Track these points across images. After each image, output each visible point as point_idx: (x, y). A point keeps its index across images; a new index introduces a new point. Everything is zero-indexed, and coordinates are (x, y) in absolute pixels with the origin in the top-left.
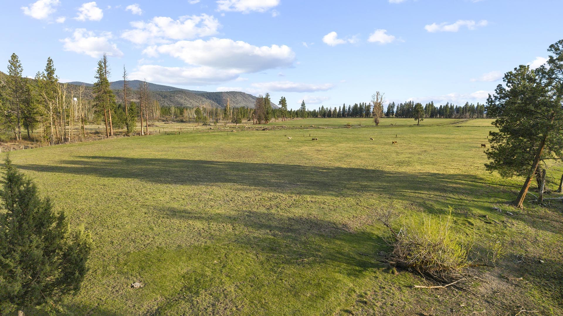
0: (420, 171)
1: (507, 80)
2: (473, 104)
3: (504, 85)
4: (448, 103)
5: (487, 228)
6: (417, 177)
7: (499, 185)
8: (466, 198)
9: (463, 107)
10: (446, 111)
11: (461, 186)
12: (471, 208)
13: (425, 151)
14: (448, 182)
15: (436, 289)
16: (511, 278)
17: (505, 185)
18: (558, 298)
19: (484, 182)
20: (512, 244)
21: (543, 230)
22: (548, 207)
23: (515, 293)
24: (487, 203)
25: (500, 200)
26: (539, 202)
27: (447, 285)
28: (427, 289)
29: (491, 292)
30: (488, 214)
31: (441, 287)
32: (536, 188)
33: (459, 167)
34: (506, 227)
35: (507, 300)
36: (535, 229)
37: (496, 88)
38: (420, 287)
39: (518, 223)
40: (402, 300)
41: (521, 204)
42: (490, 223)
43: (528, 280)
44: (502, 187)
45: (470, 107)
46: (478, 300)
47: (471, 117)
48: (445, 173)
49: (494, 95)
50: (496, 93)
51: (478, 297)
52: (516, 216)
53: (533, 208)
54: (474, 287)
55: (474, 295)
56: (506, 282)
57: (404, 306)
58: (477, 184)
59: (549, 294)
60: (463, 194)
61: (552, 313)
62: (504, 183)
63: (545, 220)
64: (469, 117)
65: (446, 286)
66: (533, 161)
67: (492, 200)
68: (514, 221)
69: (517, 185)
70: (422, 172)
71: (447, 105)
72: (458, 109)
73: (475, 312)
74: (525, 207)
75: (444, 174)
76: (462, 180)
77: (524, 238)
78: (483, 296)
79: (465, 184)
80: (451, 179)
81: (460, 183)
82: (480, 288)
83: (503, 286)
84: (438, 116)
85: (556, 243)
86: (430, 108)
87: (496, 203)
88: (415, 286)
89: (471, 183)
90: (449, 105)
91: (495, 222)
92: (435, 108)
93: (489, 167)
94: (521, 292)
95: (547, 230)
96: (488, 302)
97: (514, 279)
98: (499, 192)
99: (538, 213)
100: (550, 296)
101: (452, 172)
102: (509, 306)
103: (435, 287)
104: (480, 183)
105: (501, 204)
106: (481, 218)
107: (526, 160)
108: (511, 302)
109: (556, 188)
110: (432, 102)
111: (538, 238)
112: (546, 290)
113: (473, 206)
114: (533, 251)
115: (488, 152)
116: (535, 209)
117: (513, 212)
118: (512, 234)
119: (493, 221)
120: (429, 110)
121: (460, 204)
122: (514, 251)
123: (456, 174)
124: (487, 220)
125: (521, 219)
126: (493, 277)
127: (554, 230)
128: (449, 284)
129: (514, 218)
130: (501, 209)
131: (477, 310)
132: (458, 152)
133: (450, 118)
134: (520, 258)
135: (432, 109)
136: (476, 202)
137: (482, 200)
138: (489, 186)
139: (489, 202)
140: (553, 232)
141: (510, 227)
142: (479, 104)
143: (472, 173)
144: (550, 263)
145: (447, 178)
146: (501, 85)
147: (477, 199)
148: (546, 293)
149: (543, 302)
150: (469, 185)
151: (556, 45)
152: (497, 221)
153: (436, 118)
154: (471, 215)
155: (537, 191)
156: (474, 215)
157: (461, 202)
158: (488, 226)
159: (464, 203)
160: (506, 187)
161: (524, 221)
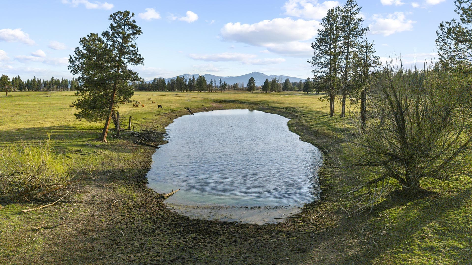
0: (15, 128)
1: (83, 44)
2: (58, 79)
3: (81, 48)
4: (35, 77)
5: (82, 158)
6: (13, 132)
7: (88, 130)
8: (62, 141)
9: (50, 81)
10: (34, 85)
11: (57, 134)
12: (68, 147)
13: (18, 114)
14: (44, 132)
15: (44, 208)
16: (105, 185)
17: (92, 130)
18: (137, 188)
19: (75, 129)
20: (103, 164)
21: (122, 152)
22: (123, 139)
23: (109, 193)
24: (80, 142)
25: (90, 139)
26: (118, 137)
27: (55, 202)
28: (36, 210)
29: (92, 197)
30: (82, 149)
31: (50, 205)
32: (114, 129)
33: (53, 122)
34: (96, 155)
35: (104, 198)
36: (117, 153)
37: (75, 50)
38: (28, 210)
39: (105, 151)
40: (11, 226)
41: (105, 139)
42: (85, 154)
43: (117, 183)
44: (90, 131)
45: (56, 81)
46: (83, 205)
47: (58, 90)
48: (40, 126)
49: (74, 56)
50: (76, 54)
51: (82, 203)
52: (103, 147)
53: (114, 140)
54: (78, 198)
55: (79, 202)
56: (102, 188)
57: (14, 230)
58: (70, 131)
59: (131, 187)
60: (59, 139)
61: (135, 196)
62: (91, 128)
63: (123, 147)
64: (56, 90)
65: (53, 203)
66: (110, 104)
67: (84, 139)
68: (102, 151)
69: (101, 128)
70: (17, 128)
71: (34, 79)
72: (45, 84)
73: (81, 213)
74: (108, 141)
75: (40, 128)
76: (56, 130)
77: (110, 159)
78: (87, 201)
79: (60, 132)
80: (46, 130)
81: (55, 132)
82: (83, 197)
83: (101, 191)
84: (27, 90)
85: (132, 158)
86: (18, 82)
87: (87, 141)
88: (24, 211)
89: (65, 131)
90: (36, 80)
91: (88, 153)
92: (23, 82)
93: (78, 116)
94: (113, 192)
95: (125, 152)
96: (91, 204)
97: (107, 185)
98: (88, 134)
99: (117, 143)
100: (132, 188)
101: (47, 125)
102: (107, 202)
103: (44, 206)
104: (73, 130)
105: (91, 141)
106: (77, 153)
107: (105, 104)
108: (108, 199)
109: (127, 127)
110: (19, 76)
111: (120, 158)
112: (129, 186)
113: (69, 146)
114: (117, 166)
115: (75, 104)
116: (116, 141)
117: (101, 145)
118: (102, 159)
119: (86, 152)
120: (16, 84)
121: (57, 146)
122: (104, 168)
123: (51, 126)
124: (82, 153)
125: (107, 149)
126: (92, 188)
127: (129, 151)
128: (57, 201)
129: (102, 149)
130: (91, 144)
131: (82, 212)
132: (50, 112)
133: (38, 91)
134: (109, 171)
135: (19, 83)
136: (71, 143)
137: (76, 141)
138: (80, 131)
139: (81, 141)
140: (129, 152)
141: (99, 155)
142: (63, 79)
143: (65, 124)
144: (130, 170)
145: (42, 130)
146: (79, 48)
147: (72, 140)
148: (129, 187)
149: (129, 192)
150: (63, 132)
151: (114, 15)
152: (90, 152)
153: (25, 91)
154: (69, 151)
155: (115, 131)
156: (71, 151)
157: (58, 145)
158: (84, 157)
159: (61, 144)
160: (93, 130)
161: (109, 149)
